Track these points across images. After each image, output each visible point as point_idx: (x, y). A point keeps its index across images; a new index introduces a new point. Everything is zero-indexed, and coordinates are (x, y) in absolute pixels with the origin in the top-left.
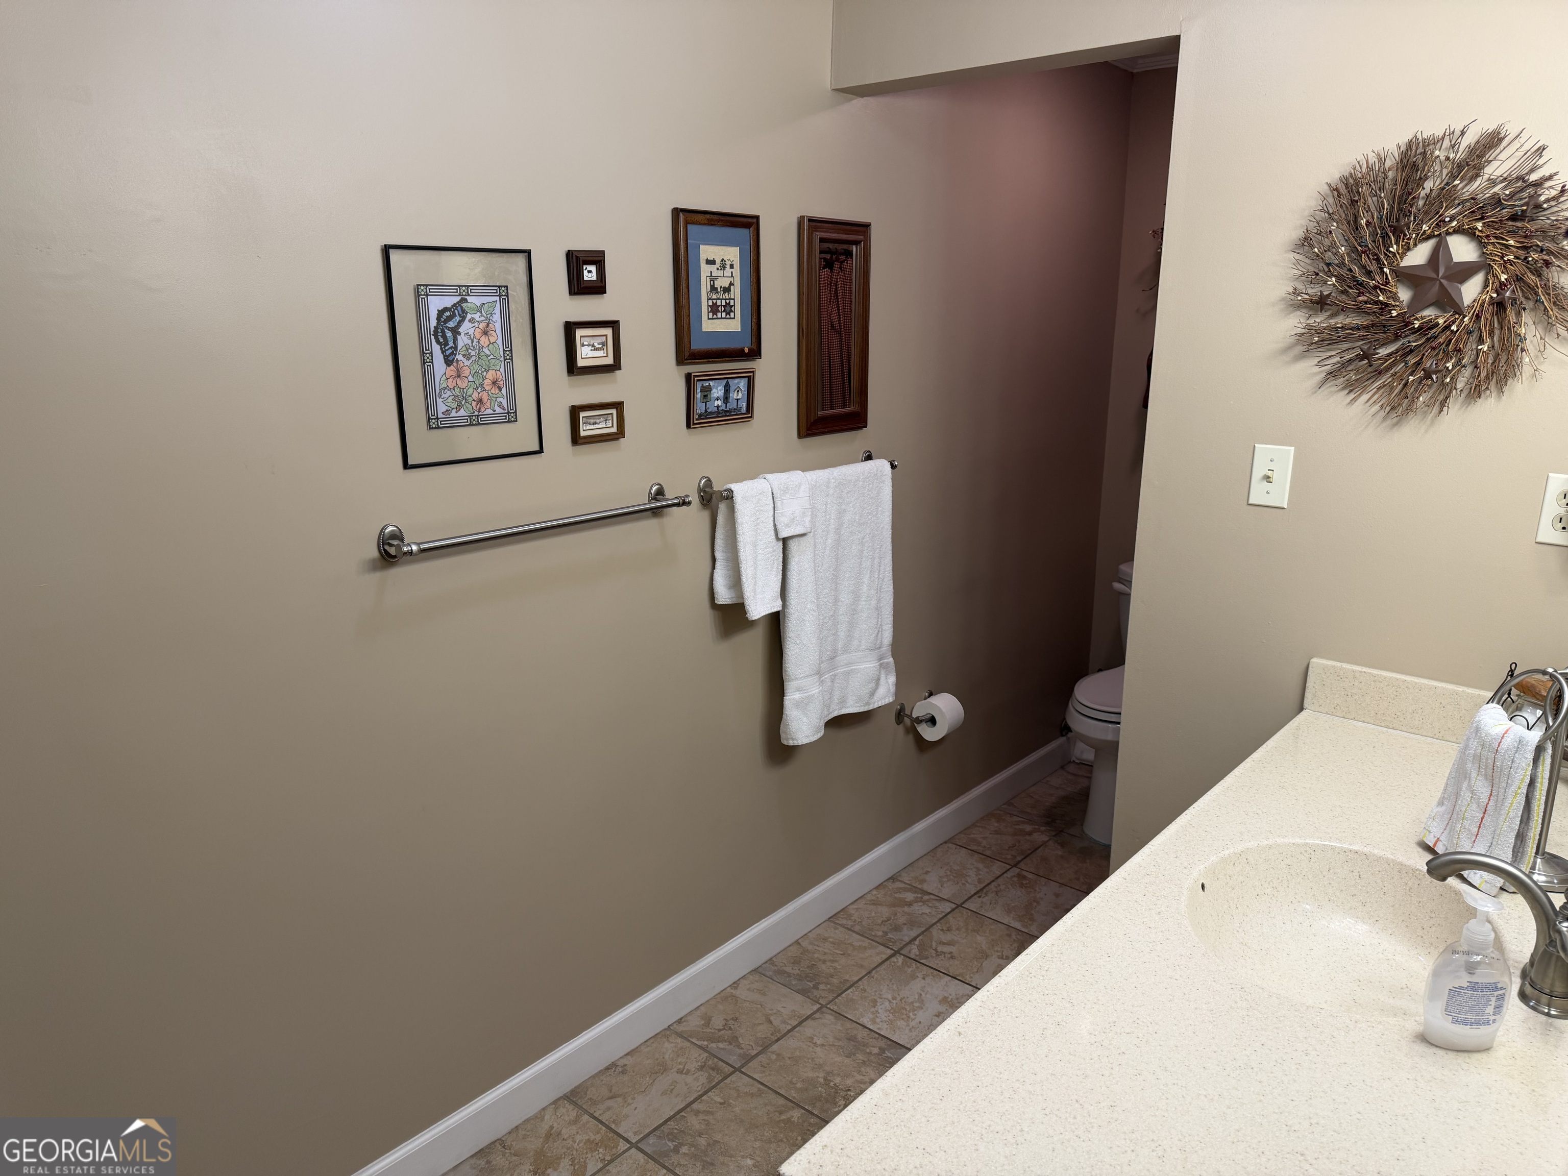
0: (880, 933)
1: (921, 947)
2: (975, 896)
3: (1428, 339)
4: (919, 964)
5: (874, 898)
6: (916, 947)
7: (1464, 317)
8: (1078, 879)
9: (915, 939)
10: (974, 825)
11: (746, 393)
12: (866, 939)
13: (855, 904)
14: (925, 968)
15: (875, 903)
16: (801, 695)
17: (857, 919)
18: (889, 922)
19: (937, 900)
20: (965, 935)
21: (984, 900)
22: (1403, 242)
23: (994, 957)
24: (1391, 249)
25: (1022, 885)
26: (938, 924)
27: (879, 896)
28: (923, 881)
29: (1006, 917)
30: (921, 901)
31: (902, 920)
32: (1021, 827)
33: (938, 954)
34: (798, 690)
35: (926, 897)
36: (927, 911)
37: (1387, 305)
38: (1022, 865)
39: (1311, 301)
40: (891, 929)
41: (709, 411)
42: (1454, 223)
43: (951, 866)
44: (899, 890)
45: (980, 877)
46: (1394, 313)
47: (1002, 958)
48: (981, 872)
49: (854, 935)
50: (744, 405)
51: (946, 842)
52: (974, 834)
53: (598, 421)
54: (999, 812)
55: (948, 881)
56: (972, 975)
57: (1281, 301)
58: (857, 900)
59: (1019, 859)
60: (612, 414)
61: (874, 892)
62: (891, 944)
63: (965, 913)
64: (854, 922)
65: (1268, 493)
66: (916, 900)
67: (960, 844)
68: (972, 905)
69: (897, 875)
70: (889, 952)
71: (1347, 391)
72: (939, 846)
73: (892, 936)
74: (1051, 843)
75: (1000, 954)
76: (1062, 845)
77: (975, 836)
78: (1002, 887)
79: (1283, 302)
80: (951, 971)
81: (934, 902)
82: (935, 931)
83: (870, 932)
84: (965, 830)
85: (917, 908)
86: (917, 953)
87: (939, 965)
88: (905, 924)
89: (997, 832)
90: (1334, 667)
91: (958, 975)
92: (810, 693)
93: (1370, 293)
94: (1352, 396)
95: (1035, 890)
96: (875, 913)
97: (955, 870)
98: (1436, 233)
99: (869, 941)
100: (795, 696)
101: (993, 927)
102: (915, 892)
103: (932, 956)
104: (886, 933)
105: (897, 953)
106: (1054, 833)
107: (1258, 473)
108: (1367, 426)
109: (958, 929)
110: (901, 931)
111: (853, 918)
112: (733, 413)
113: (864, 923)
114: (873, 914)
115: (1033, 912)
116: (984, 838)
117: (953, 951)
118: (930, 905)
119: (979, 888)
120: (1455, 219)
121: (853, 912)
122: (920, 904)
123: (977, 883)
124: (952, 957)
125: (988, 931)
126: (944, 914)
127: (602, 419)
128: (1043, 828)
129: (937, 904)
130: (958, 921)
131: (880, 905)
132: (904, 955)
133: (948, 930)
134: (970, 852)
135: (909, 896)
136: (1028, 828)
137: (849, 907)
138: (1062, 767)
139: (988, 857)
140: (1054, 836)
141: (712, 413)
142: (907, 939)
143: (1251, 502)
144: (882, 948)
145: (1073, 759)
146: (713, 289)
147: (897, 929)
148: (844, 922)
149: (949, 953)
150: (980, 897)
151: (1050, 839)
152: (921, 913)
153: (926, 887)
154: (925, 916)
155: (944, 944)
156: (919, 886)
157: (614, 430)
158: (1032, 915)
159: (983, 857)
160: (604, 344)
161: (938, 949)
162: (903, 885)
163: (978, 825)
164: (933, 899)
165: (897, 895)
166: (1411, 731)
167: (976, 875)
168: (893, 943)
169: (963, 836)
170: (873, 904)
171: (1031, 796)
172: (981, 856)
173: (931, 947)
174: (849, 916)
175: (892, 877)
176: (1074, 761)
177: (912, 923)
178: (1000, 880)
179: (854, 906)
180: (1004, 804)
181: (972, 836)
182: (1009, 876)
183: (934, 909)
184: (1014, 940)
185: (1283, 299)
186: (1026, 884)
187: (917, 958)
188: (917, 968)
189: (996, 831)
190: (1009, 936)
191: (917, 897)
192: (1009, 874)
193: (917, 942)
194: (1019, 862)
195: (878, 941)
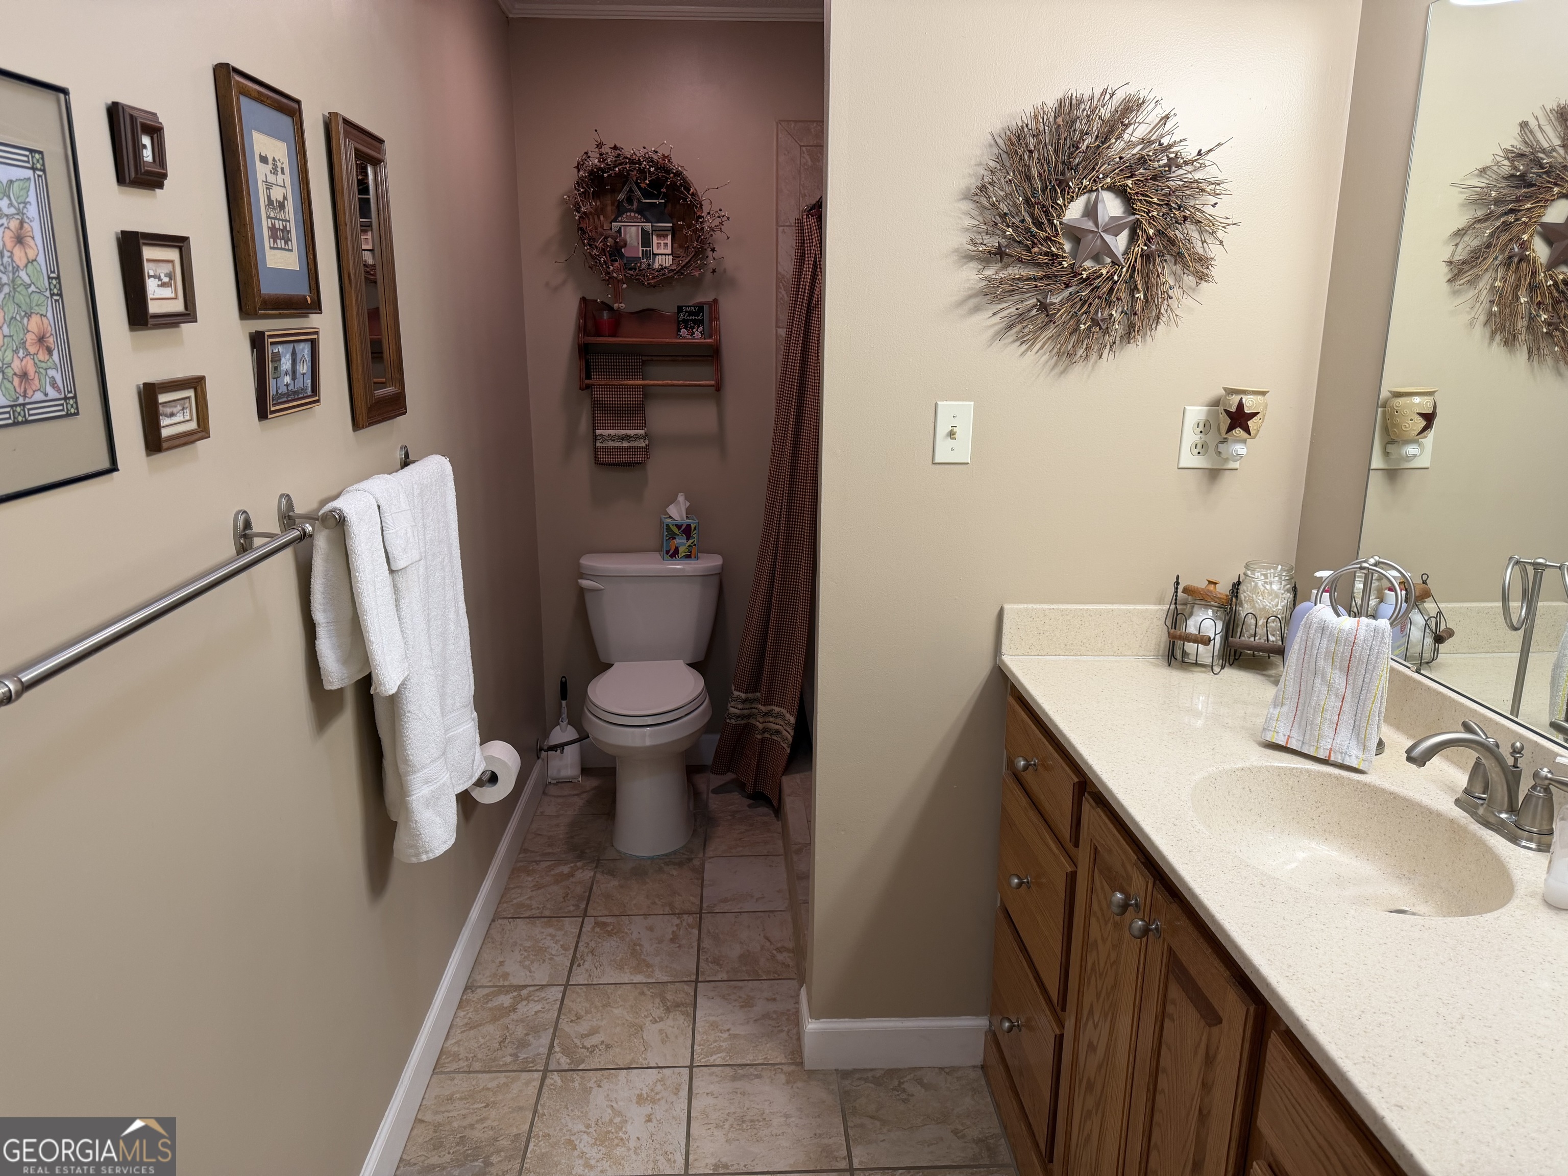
0: (509, 1059)
1: (566, 1051)
2: (574, 967)
3: (1093, 289)
4: (580, 1073)
5: (466, 1020)
6: (560, 1055)
7: (1122, 268)
8: (654, 903)
9: (552, 1046)
10: (507, 889)
11: (310, 364)
12: (499, 1074)
13: (450, 1037)
14: (591, 1073)
15: (472, 1026)
16: (431, 788)
17: (467, 1055)
18: (507, 1041)
19: (537, 990)
20: (599, 1014)
21: (586, 966)
22: (1068, 195)
23: (647, 1024)
24: (1058, 202)
25: (610, 934)
26: (562, 1017)
27: (470, 1015)
28: (506, 976)
29: (622, 975)
30: (522, 1000)
31: (520, 1031)
32: (557, 871)
33: (592, 1050)
34: (427, 782)
35: (524, 992)
36: (539, 1007)
37: (1057, 256)
38: (590, 911)
39: (990, 252)
40: (517, 1048)
41: (280, 392)
42: (1109, 180)
43: (521, 945)
44: (487, 998)
45: (561, 943)
46: (1065, 264)
47: (656, 1021)
48: (557, 938)
49: (480, 1075)
50: (309, 382)
51: (493, 921)
52: (515, 899)
53: (175, 410)
54: (521, 864)
55: (532, 962)
56: (643, 1056)
57: (953, 252)
58: (448, 1032)
59: (583, 906)
60: (188, 398)
61: (462, 1014)
62: (531, 1065)
63: (579, 991)
64: (467, 1060)
65: (952, 450)
66: (518, 1000)
67: (510, 916)
68: (579, 977)
69: (471, 980)
70: (537, 1076)
71: (1018, 343)
72: (489, 927)
73: (525, 1056)
74: (599, 876)
75: (651, 1018)
76: (612, 873)
77: (518, 899)
78: (593, 944)
79: (956, 254)
80: (619, 1063)
81: (538, 994)
82: (564, 1025)
83: (496, 1063)
84: (502, 897)
85: (525, 1010)
86: (569, 1061)
87: (602, 1062)
88: (527, 1034)
89: (538, 887)
90: (1027, 609)
91: (631, 1063)
92: (438, 784)
93: (1042, 245)
94: (1024, 347)
95: (627, 933)
96: (483, 1038)
97: (529, 947)
98: (1094, 188)
99: (504, 1074)
100: (423, 792)
101: (619, 992)
102: (507, 992)
103: (587, 1057)
104: (515, 1056)
105: (546, 1072)
106: (594, 865)
107: (943, 430)
108: (1039, 375)
109: (587, 1012)
110: (530, 1045)
111: (461, 1057)
112: (300, 396)
113: (480, 1056)
114: (482, 1041)
115: (643, 957)
116: (530, 898)
117: (602, 1039)
118: (536, 999)
119: (570, 957)
120: (1108, 176)
121: (456, 1049)
122: (525, 1003)
123: (564, 952)
124: (608, 1047)
125: (618, 999)
126: (558, 1003)
127: (179, 408)
128: (579, 864)
129: (543, 995)
130: (580, 1002)
131: (480, 1025)
132: (556, 1071)
133: (578, 1018)
134: (528, 920)
135: (506, 1000)
136: (566, 869)
137: (445, 1045)
138: (544, 793)
139: (553, 918)
140: (596, 867)
141: (283, 395)
142: (544, 1050)
143: (937, 461)
144: (525, 1075)
145: (549, 780)
146: (270, 202)
147: (523, 1044)
148: (454, 1066)
149: (601, 1044)
150: (579, 965)
151: (595, 873)
152: (533, 1013)
153: (515, 981)
154: (540, 1015)
155: (587, 1036)
156: (506, 983)
157: (193, 425)
158: (644, 960)
159: (546, 919)
160: (171, 276)
161: (585, 1044)
162: (487, 991)
163: (512, 886)
164: (534, 991)
165: (490, 1005)
166: (1096, 654)
167: (556, 943)
168: (532, 1062)
169: (505, 905)
170: (471, 1028)
171: (539, 834)
172: (543, 920)
173: (576, 1046)
174: (456, 1057)
175: (466, 986)
176: (550, 783)
177: (534, 1030)
178: (584, 937)
179: (451, 1041)
180: (519, 854)
181: (515, 901)
182: (589, 929)
183: (544, 1002)
184: (652, 996)
185: (956, 251)
186: (612, 930)
187: (573, 1067)
188: (582, 1078)
189: (534, 886)
190: (643, 993)
191: (514, 997)
192: (587, 928)
193: (557, 1049)
194: (586, 909)
195: (515, 1069)
